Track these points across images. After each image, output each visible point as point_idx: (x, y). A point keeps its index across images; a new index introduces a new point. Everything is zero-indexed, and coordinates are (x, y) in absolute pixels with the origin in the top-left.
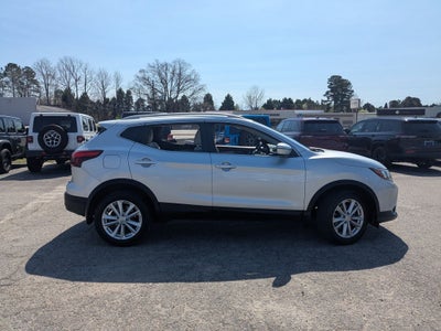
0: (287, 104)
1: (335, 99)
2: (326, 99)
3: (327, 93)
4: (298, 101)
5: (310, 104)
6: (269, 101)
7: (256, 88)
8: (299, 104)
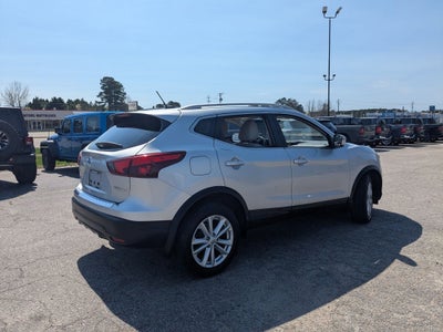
0: (57, 104)
1: (109, 101)
2: (99, 100)
3: (101, 94)
4: (69, 101)
5: (84, 105)
6: (36, 100)
7: (17, 85)
8: (72, 105)
